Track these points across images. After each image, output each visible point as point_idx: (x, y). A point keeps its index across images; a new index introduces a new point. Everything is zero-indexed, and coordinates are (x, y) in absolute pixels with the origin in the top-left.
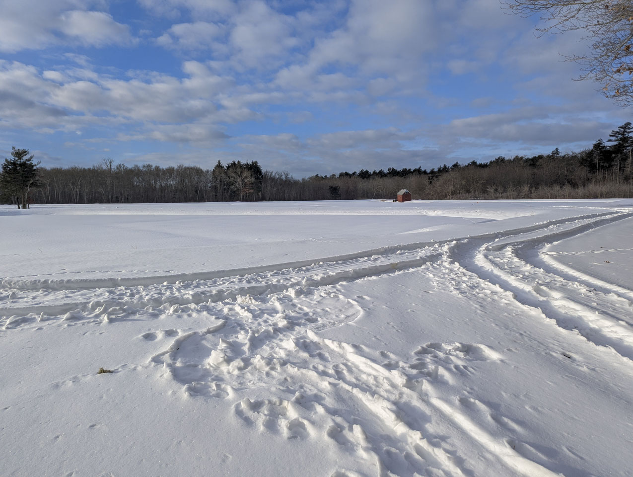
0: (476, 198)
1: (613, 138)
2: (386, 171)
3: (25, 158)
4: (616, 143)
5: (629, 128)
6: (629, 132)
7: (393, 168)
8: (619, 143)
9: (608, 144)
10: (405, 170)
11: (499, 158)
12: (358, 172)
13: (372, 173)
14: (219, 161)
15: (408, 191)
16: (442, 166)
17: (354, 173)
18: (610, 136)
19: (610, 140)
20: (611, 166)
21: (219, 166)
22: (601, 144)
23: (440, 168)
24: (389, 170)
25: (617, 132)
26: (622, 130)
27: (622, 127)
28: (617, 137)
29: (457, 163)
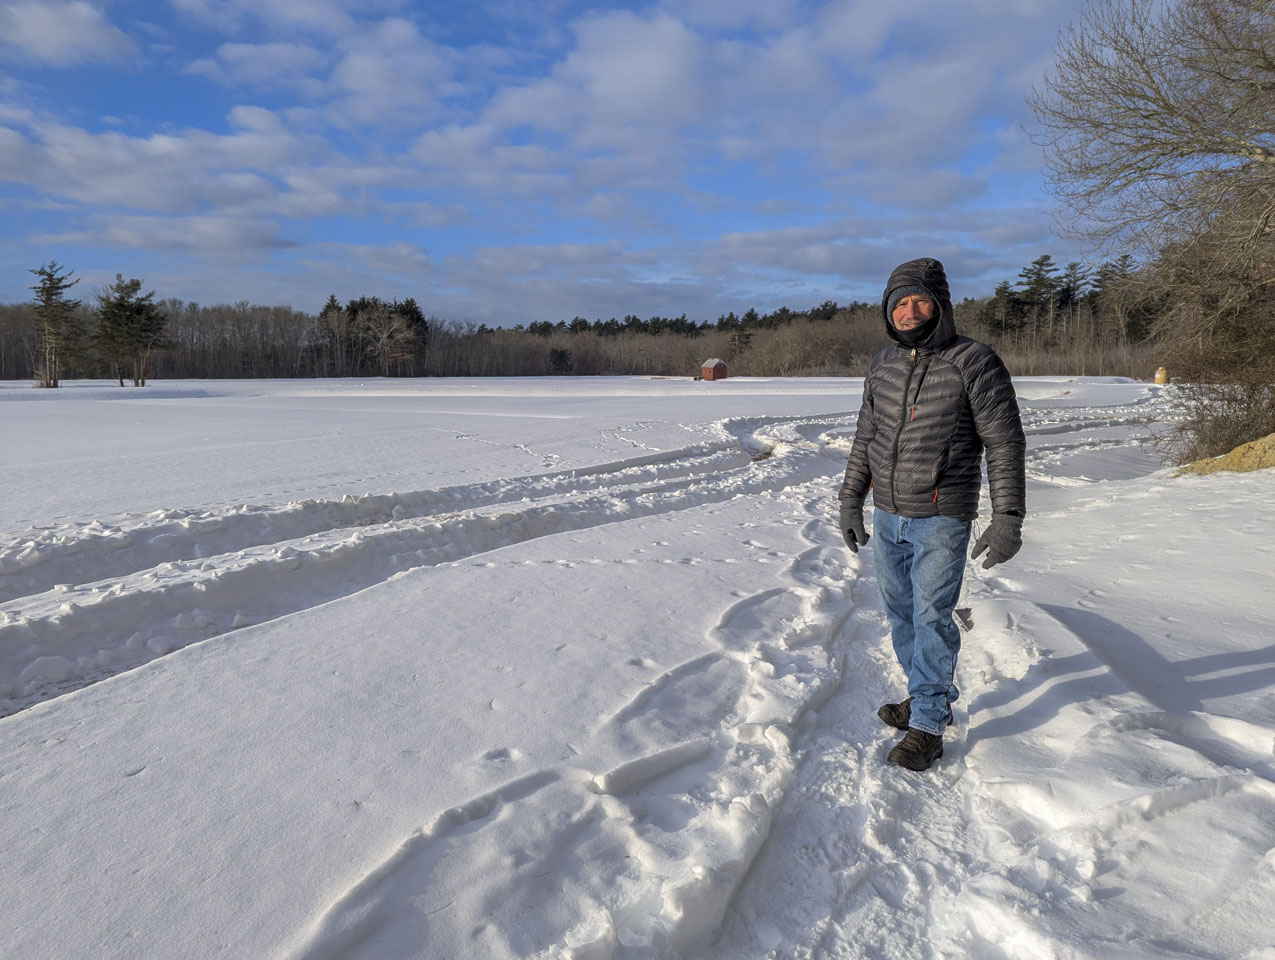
0: (834, 374)
1: (1025, 280)
2: (621, 321)
3: (140, 294)
4: (1026, 288)
5: (1048, 265)
6: (1048, 271)
7: (634, 318)
8: (1032, 288)
9: (1019, 289)
10: (656, 321)
11: (826, 305)
12: (568, 322)
13: (592, 325)
14: (332, 297)
15: (722, 362)
16: (727, 316)
17: (562, 324)
18: (1020, 276)
19: (1020, 284)
20: (1023, 325)
21: (332, 306)
22: (1007, 288)
23: (723, 318)
24: (627, 319)
25: (1030, 270)
26: (1038, 266)
27: (1037, 263)
28: (1030, 278)
29: (752, 310)
